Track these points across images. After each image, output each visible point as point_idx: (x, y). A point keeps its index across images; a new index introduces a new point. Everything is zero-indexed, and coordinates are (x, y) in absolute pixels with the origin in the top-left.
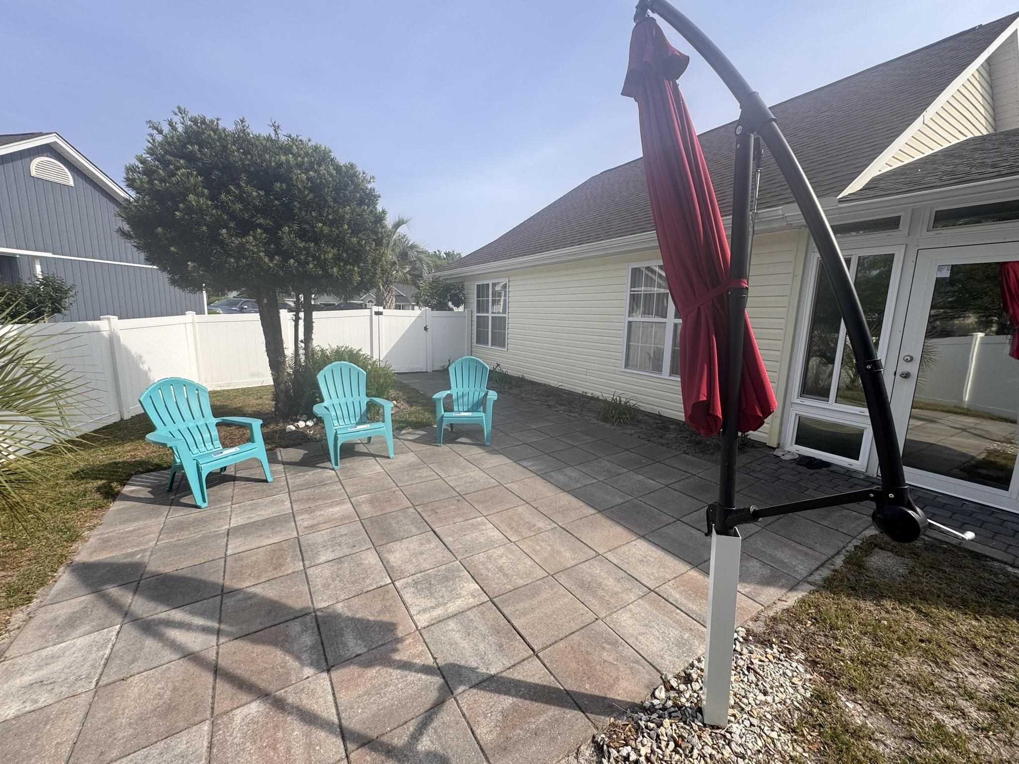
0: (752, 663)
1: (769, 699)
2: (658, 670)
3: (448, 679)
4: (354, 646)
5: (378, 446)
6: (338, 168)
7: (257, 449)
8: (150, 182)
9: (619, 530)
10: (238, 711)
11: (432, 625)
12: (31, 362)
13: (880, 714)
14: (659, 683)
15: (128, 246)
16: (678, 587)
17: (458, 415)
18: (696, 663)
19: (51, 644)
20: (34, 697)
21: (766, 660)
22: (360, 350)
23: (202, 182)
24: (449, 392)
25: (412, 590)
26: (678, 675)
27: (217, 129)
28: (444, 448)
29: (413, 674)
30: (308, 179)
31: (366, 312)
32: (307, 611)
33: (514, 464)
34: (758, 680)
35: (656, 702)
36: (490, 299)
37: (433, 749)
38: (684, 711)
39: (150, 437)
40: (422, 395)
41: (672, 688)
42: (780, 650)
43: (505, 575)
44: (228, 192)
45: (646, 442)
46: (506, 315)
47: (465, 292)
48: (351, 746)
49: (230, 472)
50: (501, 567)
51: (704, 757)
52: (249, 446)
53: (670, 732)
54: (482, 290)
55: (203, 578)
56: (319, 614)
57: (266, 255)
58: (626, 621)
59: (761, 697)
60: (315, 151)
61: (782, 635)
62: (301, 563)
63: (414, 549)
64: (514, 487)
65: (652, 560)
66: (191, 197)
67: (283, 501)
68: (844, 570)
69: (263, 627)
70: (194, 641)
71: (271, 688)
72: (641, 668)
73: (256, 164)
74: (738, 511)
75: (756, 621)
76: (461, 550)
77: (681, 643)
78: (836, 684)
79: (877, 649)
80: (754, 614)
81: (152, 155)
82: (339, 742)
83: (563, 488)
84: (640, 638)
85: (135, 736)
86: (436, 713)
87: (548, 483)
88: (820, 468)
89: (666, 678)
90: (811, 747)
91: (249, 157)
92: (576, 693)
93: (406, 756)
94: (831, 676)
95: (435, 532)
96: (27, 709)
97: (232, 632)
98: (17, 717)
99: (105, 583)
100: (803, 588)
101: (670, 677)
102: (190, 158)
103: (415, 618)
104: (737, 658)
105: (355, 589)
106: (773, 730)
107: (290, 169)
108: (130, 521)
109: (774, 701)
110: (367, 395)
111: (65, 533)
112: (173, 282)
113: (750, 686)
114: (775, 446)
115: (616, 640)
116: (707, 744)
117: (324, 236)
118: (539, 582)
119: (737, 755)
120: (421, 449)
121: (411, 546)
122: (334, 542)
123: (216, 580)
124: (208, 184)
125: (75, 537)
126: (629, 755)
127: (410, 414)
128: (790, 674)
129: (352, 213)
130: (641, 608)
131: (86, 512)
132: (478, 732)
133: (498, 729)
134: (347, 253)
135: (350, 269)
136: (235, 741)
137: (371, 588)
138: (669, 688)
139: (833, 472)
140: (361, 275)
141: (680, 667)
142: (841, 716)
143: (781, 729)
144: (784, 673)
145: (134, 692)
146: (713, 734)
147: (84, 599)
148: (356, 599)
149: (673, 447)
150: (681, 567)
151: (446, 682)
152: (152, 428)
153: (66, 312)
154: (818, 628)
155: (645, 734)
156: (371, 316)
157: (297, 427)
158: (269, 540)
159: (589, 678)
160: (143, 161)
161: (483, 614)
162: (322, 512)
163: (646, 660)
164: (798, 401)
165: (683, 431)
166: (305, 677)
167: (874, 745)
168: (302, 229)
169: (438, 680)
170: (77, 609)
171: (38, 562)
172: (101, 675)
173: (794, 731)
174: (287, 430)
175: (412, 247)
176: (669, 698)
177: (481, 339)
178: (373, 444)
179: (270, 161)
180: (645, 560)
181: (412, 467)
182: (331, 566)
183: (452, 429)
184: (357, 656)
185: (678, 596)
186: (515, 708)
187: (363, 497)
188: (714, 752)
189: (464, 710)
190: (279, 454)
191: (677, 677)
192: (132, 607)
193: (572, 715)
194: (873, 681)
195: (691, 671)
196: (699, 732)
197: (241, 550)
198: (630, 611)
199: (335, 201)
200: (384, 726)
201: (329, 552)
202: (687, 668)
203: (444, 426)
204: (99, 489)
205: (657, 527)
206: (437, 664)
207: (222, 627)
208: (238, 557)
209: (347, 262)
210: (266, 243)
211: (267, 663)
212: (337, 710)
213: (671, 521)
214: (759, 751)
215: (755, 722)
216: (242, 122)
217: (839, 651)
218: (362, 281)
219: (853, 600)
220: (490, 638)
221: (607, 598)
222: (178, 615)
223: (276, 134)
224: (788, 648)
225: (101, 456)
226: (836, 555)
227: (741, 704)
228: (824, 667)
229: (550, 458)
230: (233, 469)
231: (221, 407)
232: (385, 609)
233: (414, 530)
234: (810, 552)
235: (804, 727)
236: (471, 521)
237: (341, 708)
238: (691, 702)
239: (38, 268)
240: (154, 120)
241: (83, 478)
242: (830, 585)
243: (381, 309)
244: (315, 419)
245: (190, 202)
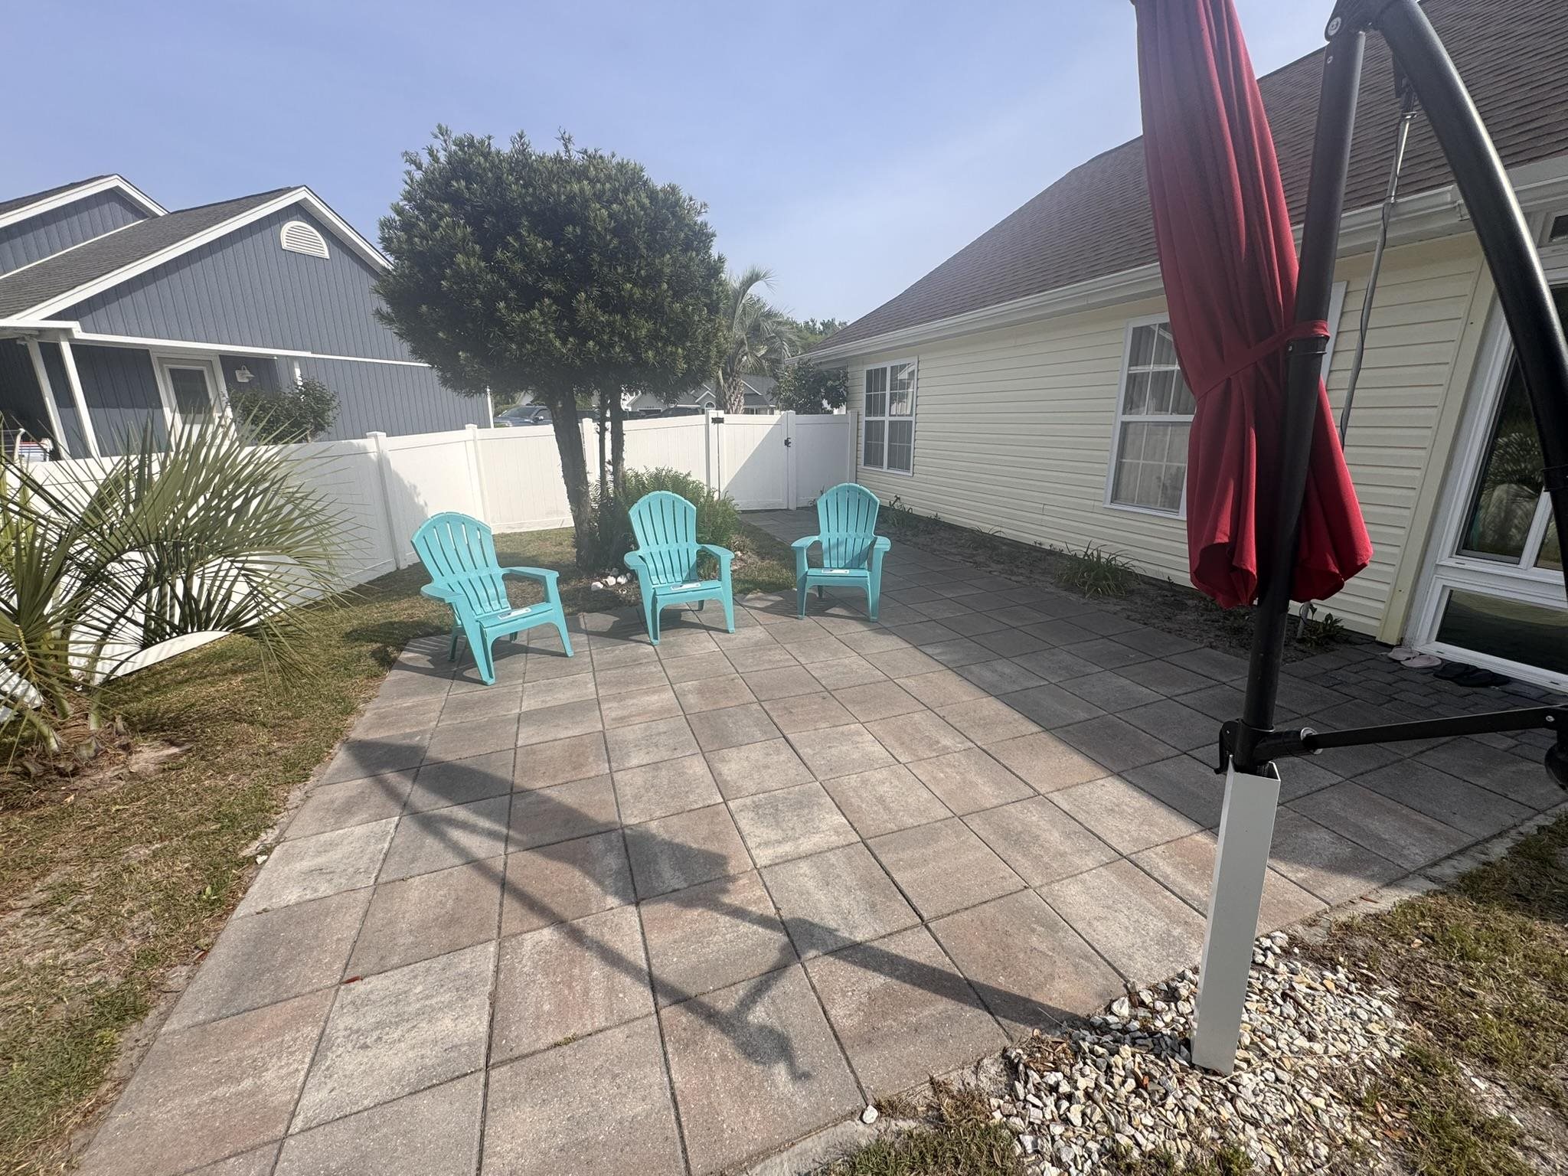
0: (1292, 988)
1: (1318, 1048)
2: (1121, 975)
3: (795, 939)
4: (671, 878)
5: (713, 615)
6: (652, 195)
7: (552, 612)
8: (410, 240)
9: (1077, 759)
10: (528, 936)
11: (777, 864)
12: (291, 490)
13: (1543, 1108)
14: (1121, 993)
15: (388, 334)
16: (1171, 856)
17: (828, 572)
18: (1189, 974)
19: (329, 829)
20: (314, 884)
21: (1322, 988)
22: (689, 474)
23: (472, 234)
24: (816, 538)
25: (751, 815)
26: (1154, 986)
27: (489, 153)
28: (807, 622)
29: (747, 924)
30: (610, 216)
31: (700, 419)
32: (613, 826)
33: (912, 650)
34: (1301, 1016)
35: (1111, 1019)
36: (888, 392)
37: (769, 1024)
38: (1158, 1039)
39: (426, 589)
40: (779, 543)
41: (1142, 1004)
42: (1352, 977)
43: (887, 809)
44: (506, 246)
45: (1140, 626)
46: (912, 419)
47: (847, 384)
48: (662, 1001)
49: (521, 640)
50: (881, 796)
51: (1185, 1110)
52: (542, 607)
53: (1129, 1064)
54: (875, 378)
55: (490, 771)
56: (628, 831)
57: (558, 336)
58: (1073, 896)
59: (1302, 1042)
60: (621, 171)
61: (1359, 955)
62: (607, 765)
63: (757, 761)
64: (910, 683)
65: (1130, 811)
66: (460, 258)
67: (586, 683)
68: (1508, 864)
69: (559, 839)
70: (479, 846)
71: (567, 914)
72: (1092, 968)
73: (540, 200)
74: (1278, 735)
75: (1310, 925)
76: (824, 768)
77: (1165, 941)
78: (1455, 1046)
79: (1554, 1004)
80: (1309, 913)
81: (410, 202)
82: (648, 993)
83: (989, 690)
84: (1096, 923)
85: (416, 945)
86: (775, 979)
87: (965, 682)
88: (1486, 685)
89: (1133, 987)
90: (1388, 1133)
91: (531, 190)
92: (982, 986)
93: (732, 1025)
94: (1447, 1030)
95: (787, 740)
96: (308, 897)
97: (522, 841)
98: (298, 904)
99: (382, 768)
100: (1415, 884)
101: (1140, 987)
102: (456, 200)
103: (753, 852)
104: (1265, 977)
105: (676, 806)
106: (1317, 1095)
107: (586, 202)
108: (407, 694)
109: (1326, 1052)
110: (698, 541)
111: (339, 703)
112: (445, 382)
113: (1283, 1022)
114: (1393, 641)
115: (1055, 922)
116: (1192, 1093)
117: (634, 302)
118: (938, 824)
119: (1244, 1118)
120: (773, 621)
121: (753, 756)
122: (649, 741)
123: (505, 776)
124: (481, 236)
125: (349, 710)
126: (1058, 1084)
127: (760, 570)
128: (1365, 1016)
129: (674, 264)
130: (1104, 881)
131: (360, 680)
132: (832, 1013)
133: (862, 1014)
134: (668, 328)
135: (671, 352)
136: (525, 970)
137: (696, 806)
138: (1137, 1003)
139: (1514, 694)
140: (687, 359)
141: (1160, 975)
142: (1459, 1097)
143: (1333, 1097)
144: (1353, 1014)
145: (414, 895)
146: (1205, 1081)
147: (359, 783)
148: (675, 819)
149: (1189, 636)
150: (1182, 827)
151: (792, 941)
152: (429, 579)
153: (329, 429)
154: (1436, 952)
155: (1089, 1061)
156: (707, 425)
157: (606, 585)
158: (568, 731)
159: (1004, 969)
160: (399, 211)
161: (849, 858)
162: (635, 701)
163: (1102, 957)
164: (1452, 563)
165: (1211, 611)
166: (608, 907)
167: (1519, 1155)
168: (604, 294)
169: (780, 938)
170: (354, 793)
171: (313, 735)
172: (380, 871)
173: (1358, 1103)
174: (593, 589)
175: (769, 315)
176: (1136, 1018)
177: (872, 457)
178: (705, 612)
179: (559, 195)
180: (1117, 809)
181: (759, 646)
182: (645, 772)
183: (820, 595)
184: (674, 891)
185: (1169, 870)
186: (887, 991)
187: (690, 685)
188: (1203, 1107)
189: (815, 981)
190: (582, 620)
191: (1154, 989)
192: (411, 797)
193: (971, 1014)
194: (1538, 1055)
195: (1179, 985)
196: (1180, 1074)
197: (534, 740)
198: (1083, 882)
199: (649, 248)
200: (705, 983)
201: (642, 753)
202: (1173, 980)
203: (807, 590)
204: (374, 654)
205: (1144, 760)
206: (780, 917)
207: (511, 833)
208: (531, 749)
209: (667, 341)
210: (557, 319)
211: (563, 884)
212: (647, 953)
213: (1170, 755)
214: (1286, 1122)
215: (1285, 1077)
216: (521, 137)
217: (1472, 996)
218: (689, 369)
219: (1519, 918)
220: (858, 893)
221: (1046, 859)
222: (461, 813)
223: (567, 151)
224: (1367, 976)
225: (375, 614)
226: (1494, 837)
227: (1262, 1046)
228: (1436, 1016)
229: (973, 644)
230: (525, 637)
231: (512, 556)
232: (714, 836)
233: (758, 735)
234: (1439, 827)
235: (1379, 1101)
236: (840, 729)
237: (652, 952)
238: (1173, 1029)
239: (298, 372)
240: (411, 151)
241: (357, 640)
242: (1472, 886)
243: (721, 414)
244: (628, 575)
245: (459, 265)
